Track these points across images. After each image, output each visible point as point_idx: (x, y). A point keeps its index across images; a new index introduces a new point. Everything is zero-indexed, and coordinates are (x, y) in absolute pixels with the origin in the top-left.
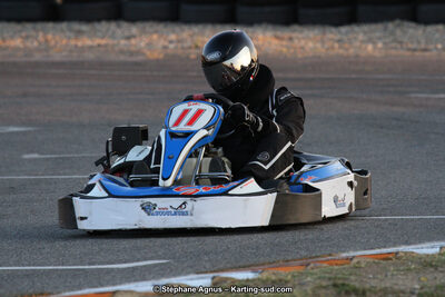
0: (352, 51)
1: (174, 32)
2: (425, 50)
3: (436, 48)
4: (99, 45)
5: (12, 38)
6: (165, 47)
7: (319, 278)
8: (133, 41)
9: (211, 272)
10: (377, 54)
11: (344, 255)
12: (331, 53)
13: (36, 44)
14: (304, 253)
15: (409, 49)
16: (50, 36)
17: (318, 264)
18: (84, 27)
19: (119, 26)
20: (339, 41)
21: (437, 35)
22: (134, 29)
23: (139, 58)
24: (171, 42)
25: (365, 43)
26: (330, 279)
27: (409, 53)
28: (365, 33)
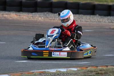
0: (35, 19)
2: (54, 20)
3: (57, 19)
10: (42, 20)
11: (32, 71)
12: (30, 19)
14: (21, 71)
15: (50, 19)
17: (25, 74)
20: (32, 16)
21: (57, 16)
25: (39, 17)
28: (39, 15)
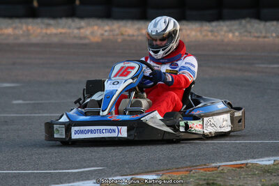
0: (219, 38)
1: (108, 25)
2: (265, 37)
3: (272, 36)
4: (61, 33)
5: (6, 28)
6: (102, 35)
7: (198, 179)
8: (82, 31)
9: (130, 175)
10: (235, 39)
11: (213, 165)
12: (206, 38)
13: (21, 32)
14: (188, 164)
15: (255, 37)
16: (30, 27)
17: (197, 171)
18: (52, 22)
19: (73, 21)
20: (212, 31)
21: (273, 28)
22: (83, 23)
23: (86, 41)
24: (106, 31)
25: (228, 33)
26: (204, 180)
27: (254, 39)
28: (227, 26)
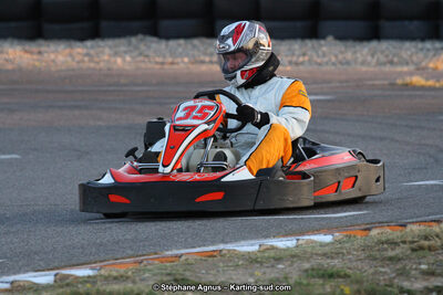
3: (183, 62)
15: (157, 63)
17: (150, 262)
20: (88, 55)
21: (180, 50)
25: (113, 57)
27: (158, 67)
28: (110, 47)
